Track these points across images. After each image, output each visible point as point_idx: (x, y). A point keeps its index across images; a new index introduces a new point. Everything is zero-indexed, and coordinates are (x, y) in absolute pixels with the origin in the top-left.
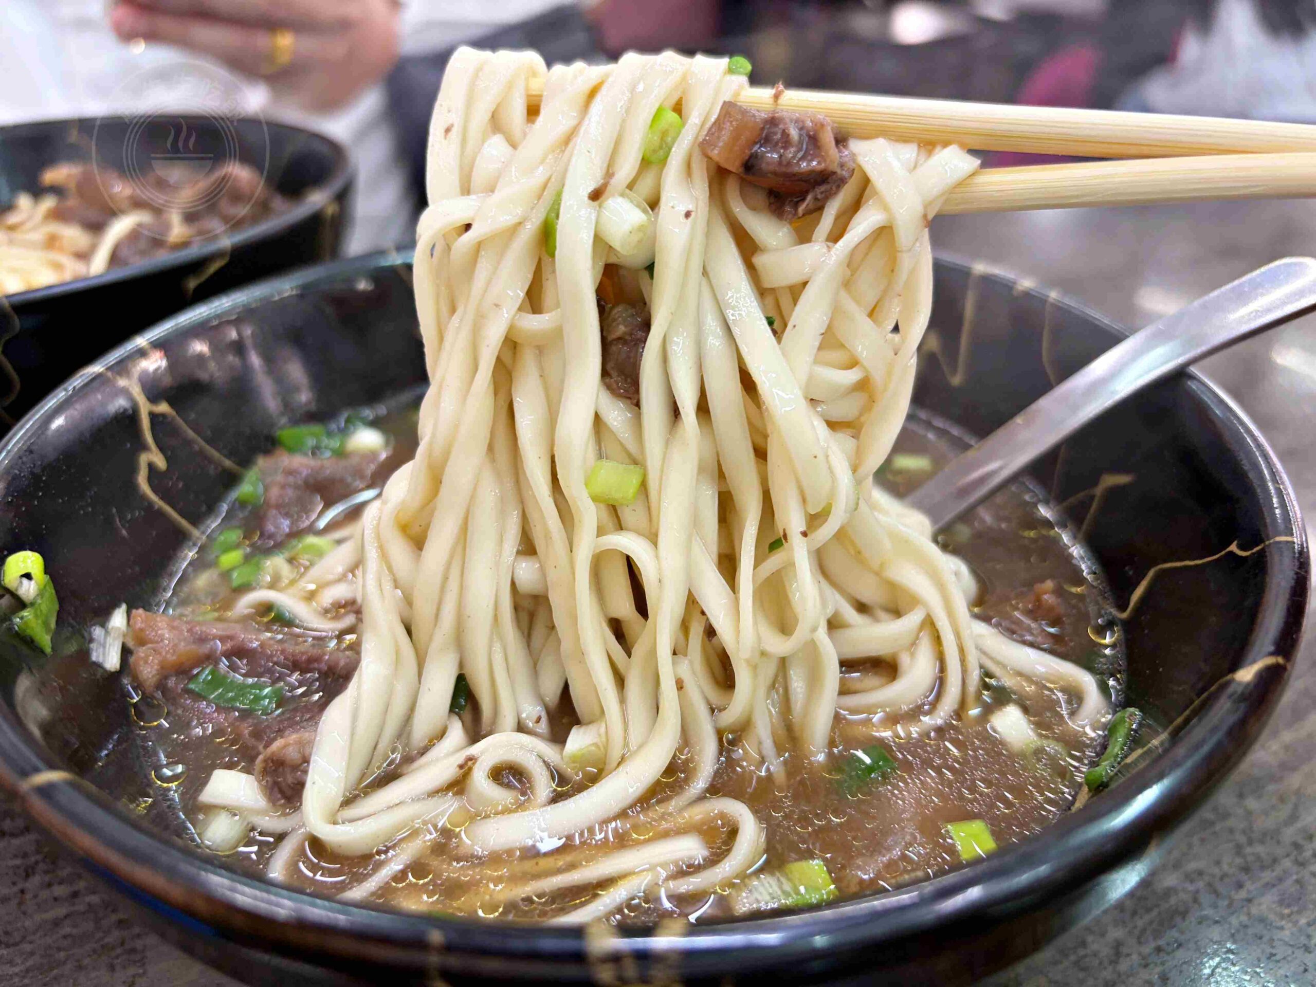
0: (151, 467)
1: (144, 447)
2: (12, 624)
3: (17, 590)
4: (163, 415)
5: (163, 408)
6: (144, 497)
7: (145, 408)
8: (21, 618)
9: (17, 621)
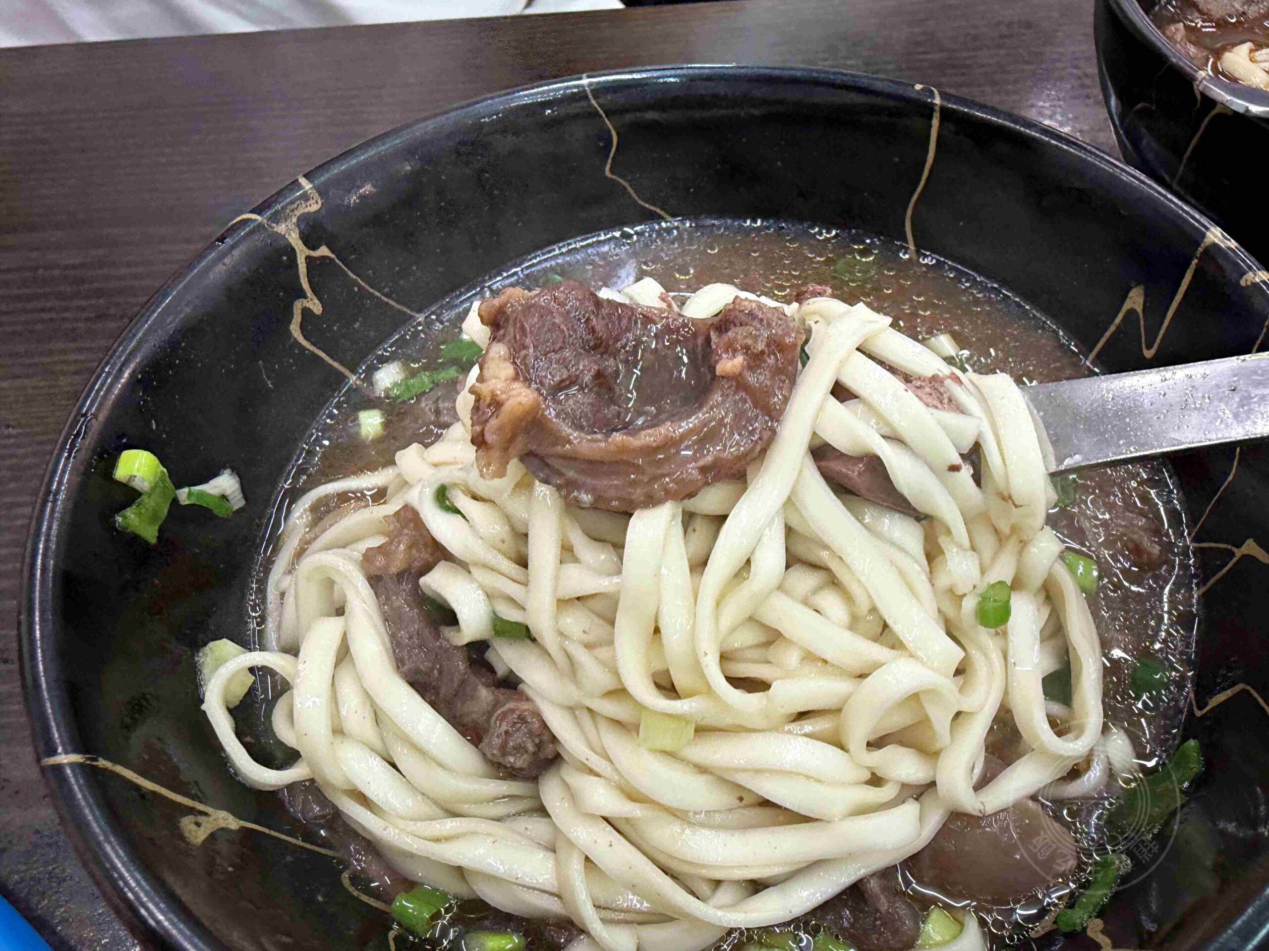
0: (306, 312)
1: (297, 293)
2: (114, 523)
3: (129, 481)
5: (323, 252)
6: (298, 345)
7: (302, 253)
8: (125, 518)
9: (119, 519)
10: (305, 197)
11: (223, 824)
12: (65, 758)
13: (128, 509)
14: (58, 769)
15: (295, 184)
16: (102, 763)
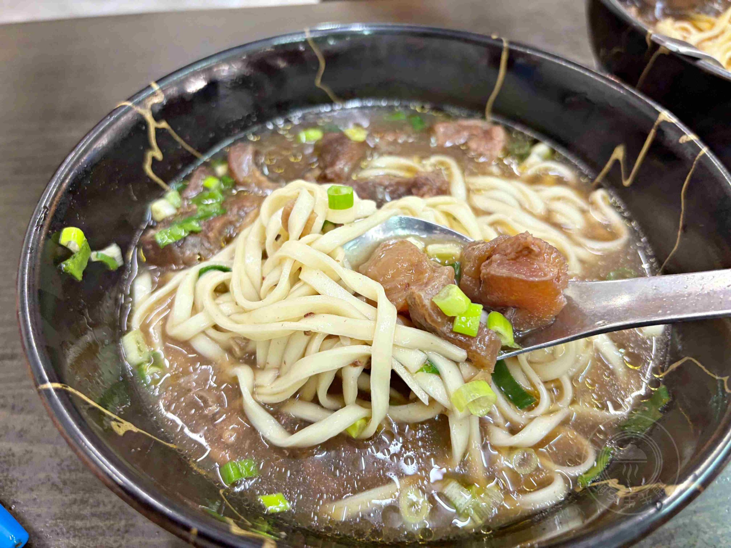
0: (154, 159)
1: (149, 147)
2: (61, 267)
3: (67, 245)
4: (164, 129)
5: (164, 125)
6: (148, 177)
7: (152, 125)
8: (66, 264)
9: (64, 266)
10: (154, 94)
11: (130, 429)
12: (50, 386)
13: (68, 260)
14: (48, 391)
15: (149, 87)
16: (70, 389)
